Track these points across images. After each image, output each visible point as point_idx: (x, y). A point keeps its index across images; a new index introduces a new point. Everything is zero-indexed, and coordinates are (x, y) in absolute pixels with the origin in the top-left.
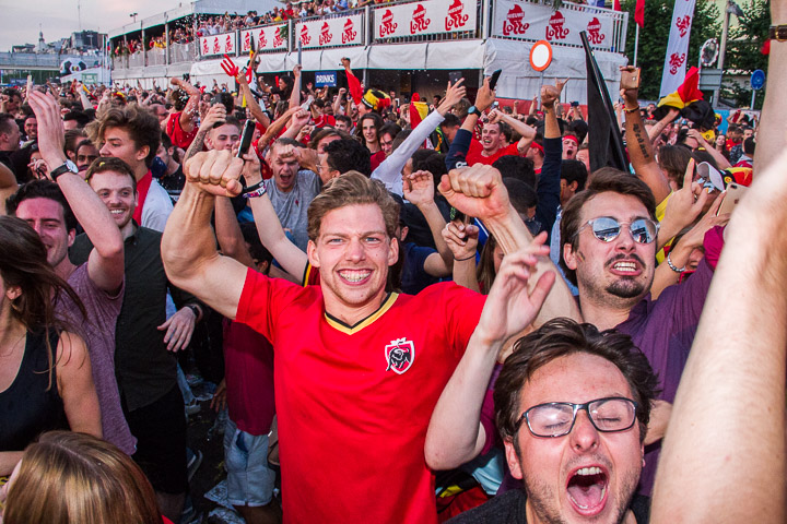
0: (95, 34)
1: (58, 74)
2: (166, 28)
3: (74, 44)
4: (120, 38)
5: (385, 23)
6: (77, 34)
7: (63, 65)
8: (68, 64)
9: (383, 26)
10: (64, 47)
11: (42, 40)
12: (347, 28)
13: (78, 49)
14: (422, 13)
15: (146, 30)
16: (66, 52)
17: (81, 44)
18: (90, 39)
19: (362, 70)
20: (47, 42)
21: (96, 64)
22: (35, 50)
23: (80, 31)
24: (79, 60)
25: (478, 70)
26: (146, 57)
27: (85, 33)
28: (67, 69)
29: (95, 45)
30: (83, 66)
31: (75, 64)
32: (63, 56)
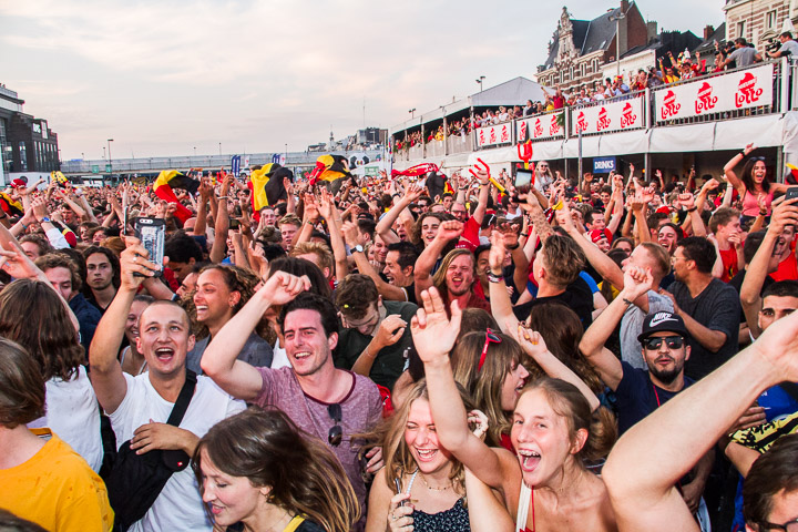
0: (377, 130)
2: (445, 121)
3: (359, 141)
4: (399, 136)
5: (667, 105)
6: (361, 132)
8: (354, 158)
9: (665, 108)
10: (350, 143)
11: (332, 139)
12: (626, 111)
13: (362, 144)
14: (708, 91)
15: (425, 125)
16: (351, 148)
17: (364, 140)
18: (373, 135)
19: (643, 154)
20: (336, 140)
21: (379, 158)
22: (326, 148)
23: (364, 128)
24: (364, 155)
25: (776, 147)
26: (425, 149)
27: (369, 130)
28: (353, 163)
29: (377, 140)
30: (366, 160)
31: (360, 159)
32: (349, 152)
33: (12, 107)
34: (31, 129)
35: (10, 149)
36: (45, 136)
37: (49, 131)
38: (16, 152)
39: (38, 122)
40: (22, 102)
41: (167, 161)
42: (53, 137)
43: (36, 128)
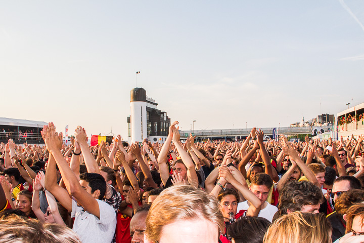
0: (328, 115)
1: (311, 136)
3: (318, 121)
4: (344, 116)
6: (319, 116)
7: (313, 131)
8: (316, 130)
10: (313, 122)
11: (303, 120)
13: (319, 123)
15: (357, 111)
16: (314, 125)
17: (321, 121)
18: (326, 118)
20: (305, 121)
21: (329, 130)
22: (300, 125)
23: (321, 114)
24: (321, 128)
26: (357, 124)
27: (323, 115)
28: (315, 133)
29: (328, 121)
30: (322, 131)
31: (319, 130)
32: (313, 127)
33: (152, 106)
34: (159, 116)
35: (150, 125)
36: (165, 119)
37: (167, 117)
38: (153, 126)
39: (163, 113)
40: (157, 104)
41: (220, 131)
42: (169, 120)
43: (162, 116)
